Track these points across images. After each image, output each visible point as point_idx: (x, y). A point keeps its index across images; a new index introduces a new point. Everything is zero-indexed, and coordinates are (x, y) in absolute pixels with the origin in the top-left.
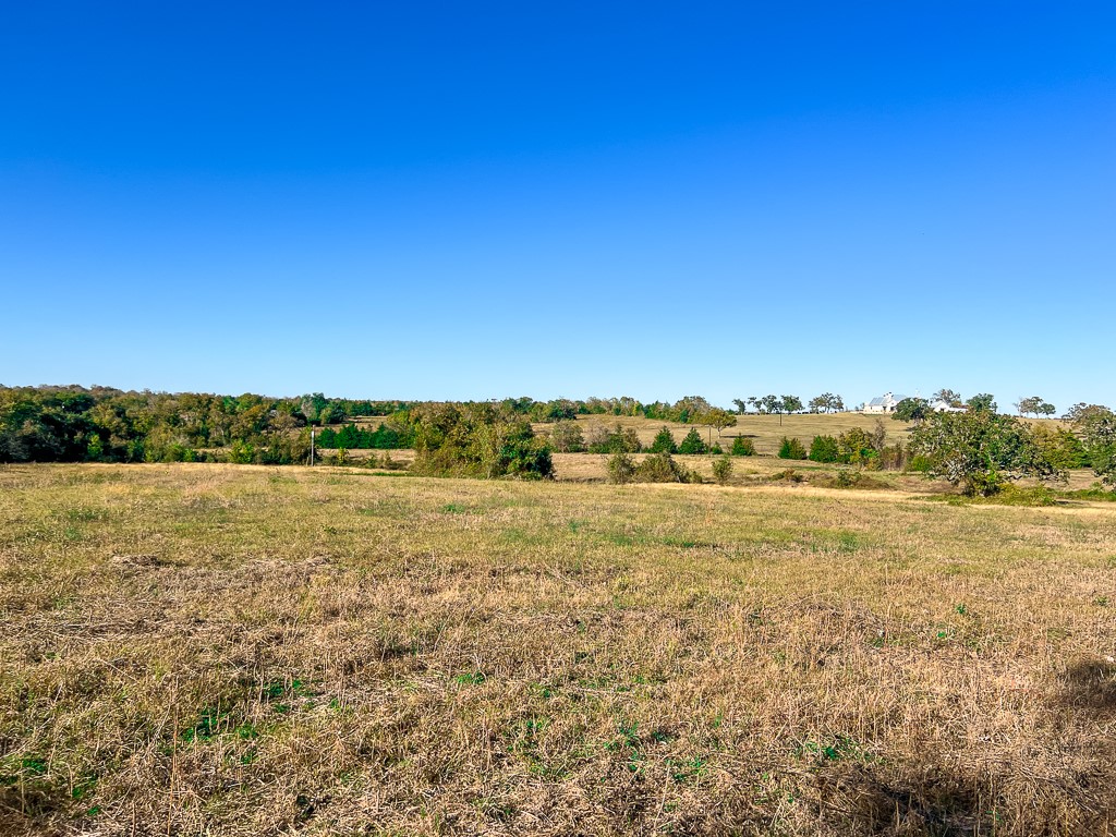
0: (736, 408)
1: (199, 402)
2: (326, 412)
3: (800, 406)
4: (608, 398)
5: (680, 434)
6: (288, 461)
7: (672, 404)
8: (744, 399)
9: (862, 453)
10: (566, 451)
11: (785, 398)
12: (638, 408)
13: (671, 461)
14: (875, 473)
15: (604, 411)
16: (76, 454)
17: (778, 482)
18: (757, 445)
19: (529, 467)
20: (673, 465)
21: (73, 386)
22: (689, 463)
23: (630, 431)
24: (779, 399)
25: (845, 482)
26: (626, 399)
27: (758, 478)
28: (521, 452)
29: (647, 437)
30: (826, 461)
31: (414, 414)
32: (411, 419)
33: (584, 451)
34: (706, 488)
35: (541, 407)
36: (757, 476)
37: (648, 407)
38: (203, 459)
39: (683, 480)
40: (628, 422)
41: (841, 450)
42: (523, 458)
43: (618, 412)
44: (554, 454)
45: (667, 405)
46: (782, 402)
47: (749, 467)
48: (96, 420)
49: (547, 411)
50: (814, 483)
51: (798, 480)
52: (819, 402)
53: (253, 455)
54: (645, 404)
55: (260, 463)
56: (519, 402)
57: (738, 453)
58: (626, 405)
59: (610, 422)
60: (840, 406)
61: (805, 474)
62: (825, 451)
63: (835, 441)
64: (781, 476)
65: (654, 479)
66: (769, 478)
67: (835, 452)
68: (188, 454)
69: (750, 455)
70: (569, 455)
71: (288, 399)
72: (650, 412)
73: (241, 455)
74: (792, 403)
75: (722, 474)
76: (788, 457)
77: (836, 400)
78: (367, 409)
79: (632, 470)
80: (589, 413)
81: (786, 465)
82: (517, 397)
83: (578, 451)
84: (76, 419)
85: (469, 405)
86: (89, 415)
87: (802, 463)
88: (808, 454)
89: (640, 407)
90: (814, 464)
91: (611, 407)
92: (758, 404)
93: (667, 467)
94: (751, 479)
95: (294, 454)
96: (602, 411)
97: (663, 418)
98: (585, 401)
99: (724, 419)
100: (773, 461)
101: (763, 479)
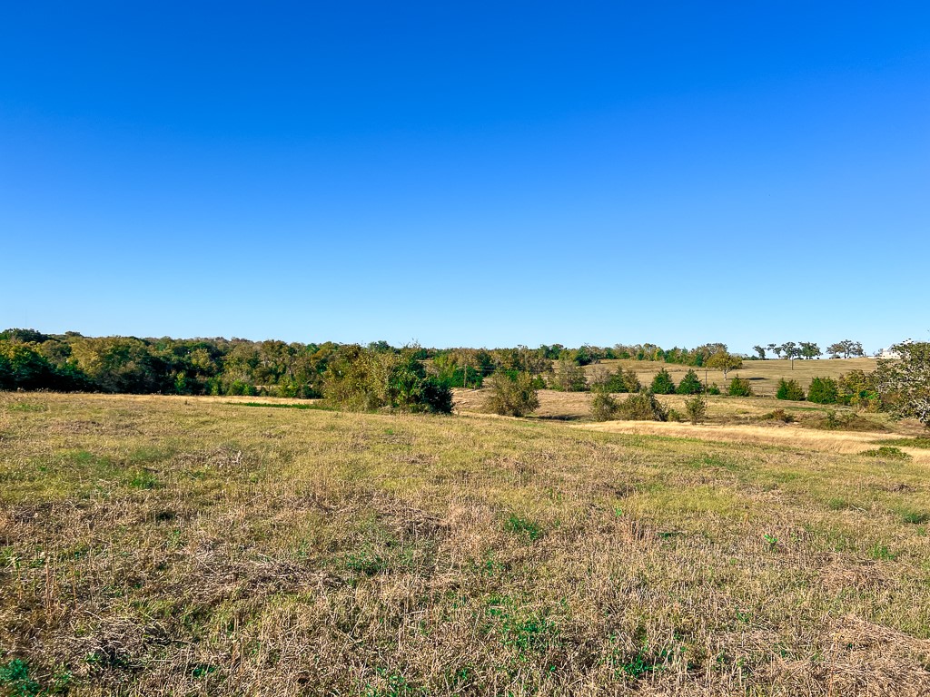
0: (757, 354)
3: (818, 352)
4: (633, 345)
7: (689, 350)
8: (766, 346)
9: (862, 395)
10: (570, 390)
11: (802, 345)
13: (653, 400)
14: (875, 415)
15: (629, 356)
17: (765, 422)
20: (654, 405)
23: (630, 372)
24: (797, 346)
25: (833, 424)
26: (648, 346)
30: (825, 402)
33: (587, 390)
35: (569, 352)
37: (668, 352)
39: (664, 418)
41: (841, 392)
45: (685, 351)
46: (801, 348)
47: (742, 407)
49: (574, 356)
51: (788, 420)
52: (837, 348)
54: (665, 349)
56: (550, 348)
57: (735, 393)
58: (649, 351)
60: (860, 352)
61: (797, 414)
62: (824, 392)
63: (835, 383)
64: (770, 416)
65: (635, 417)
66: (759, 418)
67: (835, 393)
68: (246, 389)
69: (747, 395)
70: (571, 394)
72: (670, 356)
74: (810, 350)
75: (696, 414)
76: (786, 398)
77: (856, 347)
79: (614, 408)
80: (615, 358)
81: (785, 405)
82: (550, 344)
83: (581, 390)
87: (799, 404)
88: (806, 395)
89: (661, 353)
90: (812, 405)
91: (635, 352)
92: (778, 351)
93: (649, 407)
94: (740, 419)
96: (626, 356)
97: (681, 362)
98: (612, 347)
100: (770, 401)
101: (751, 418)
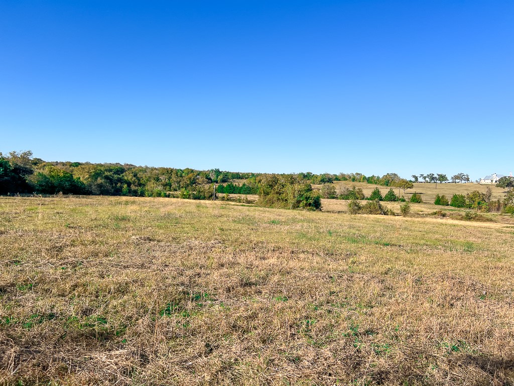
0: (413, 179)
1: (167, 171)
2: (220, 177)
3: (446, 179)
4: (349, 174)
5: (384, 191)
6: (204, 198)
7: (381, 177)
8: (418, 175)
9: (479, 203)
10: (328, 198)
11: (438, 175)
12: (364, 179)
13: (379, 205)
14: (485, 214)
15: (347, 180)
16: (118, 192)
17: (433, 216)
18: (423, 198)
19: (310, 205)
20: (380, 207)
21: (117, 164)
22: (388, 205)
23: (359, 189)
24: (436, 176)
25: (468, 218)
26: (358, 174)
27: (423, 214)
28: (306, 198)
29: (368, 191)
30: (459, 207)
31: (258, 179)
32: (257, 181)
33: (336, 198)
34: (397, 217)
35: (316, 177)
36: (423, 213)
37: (369, 178)
38: (168, 196)
39: (385, 214)
40: (358, 185)
41: (467, 202)
42: (307, 200)
43: (354, 180)
44: (321, 199)
45: (378, 177)
46: (437, 177)
47: (419, 208)
48: (126, 178)
49: (319, 179)
50: (452, 217)
51: (444, 215)
52: (456, 177)
53: (190, 195)
54: (367, 177)
55: (192, 199)
56: (306, 174)
57: (414, 201)
58: (358, 177)
59: (350, 185)
60: (468, 179)
61: (447, 212)
62: (458, 202)
63: (464, 197)
64: (435, 213)
65: (371, 212)
66: (429, 214)
67: (464, 202)
68: (162, 194)
69: (420, 202)
70: (329, 200)
71: (204, 171)
72: (370, 180)
73: (184, 195)
74: (442, 178)
75: (405, 211)
76: (439, 204)
77: (466, 177)
78: (238, 176)
79: (360, 208)
80: (339, 180)
81: (438, 208)
82: (305, 172)
83: (333, 198)
84: (118, 178)
85: (283, 175)
86: (123, 176)
87: (446, 207)
88: (449, 203)
89: (365, 178)
90: (453, 208)
91: (350, 178)
92: (425, 178)
93: (377, 207)
94: (420, 215)
95: (207, 195)
96: (345, 179)
97: (376, 183)
98: (338, 175)
99: (407, 184)
100: (431, 206)
101: (426, 215)
